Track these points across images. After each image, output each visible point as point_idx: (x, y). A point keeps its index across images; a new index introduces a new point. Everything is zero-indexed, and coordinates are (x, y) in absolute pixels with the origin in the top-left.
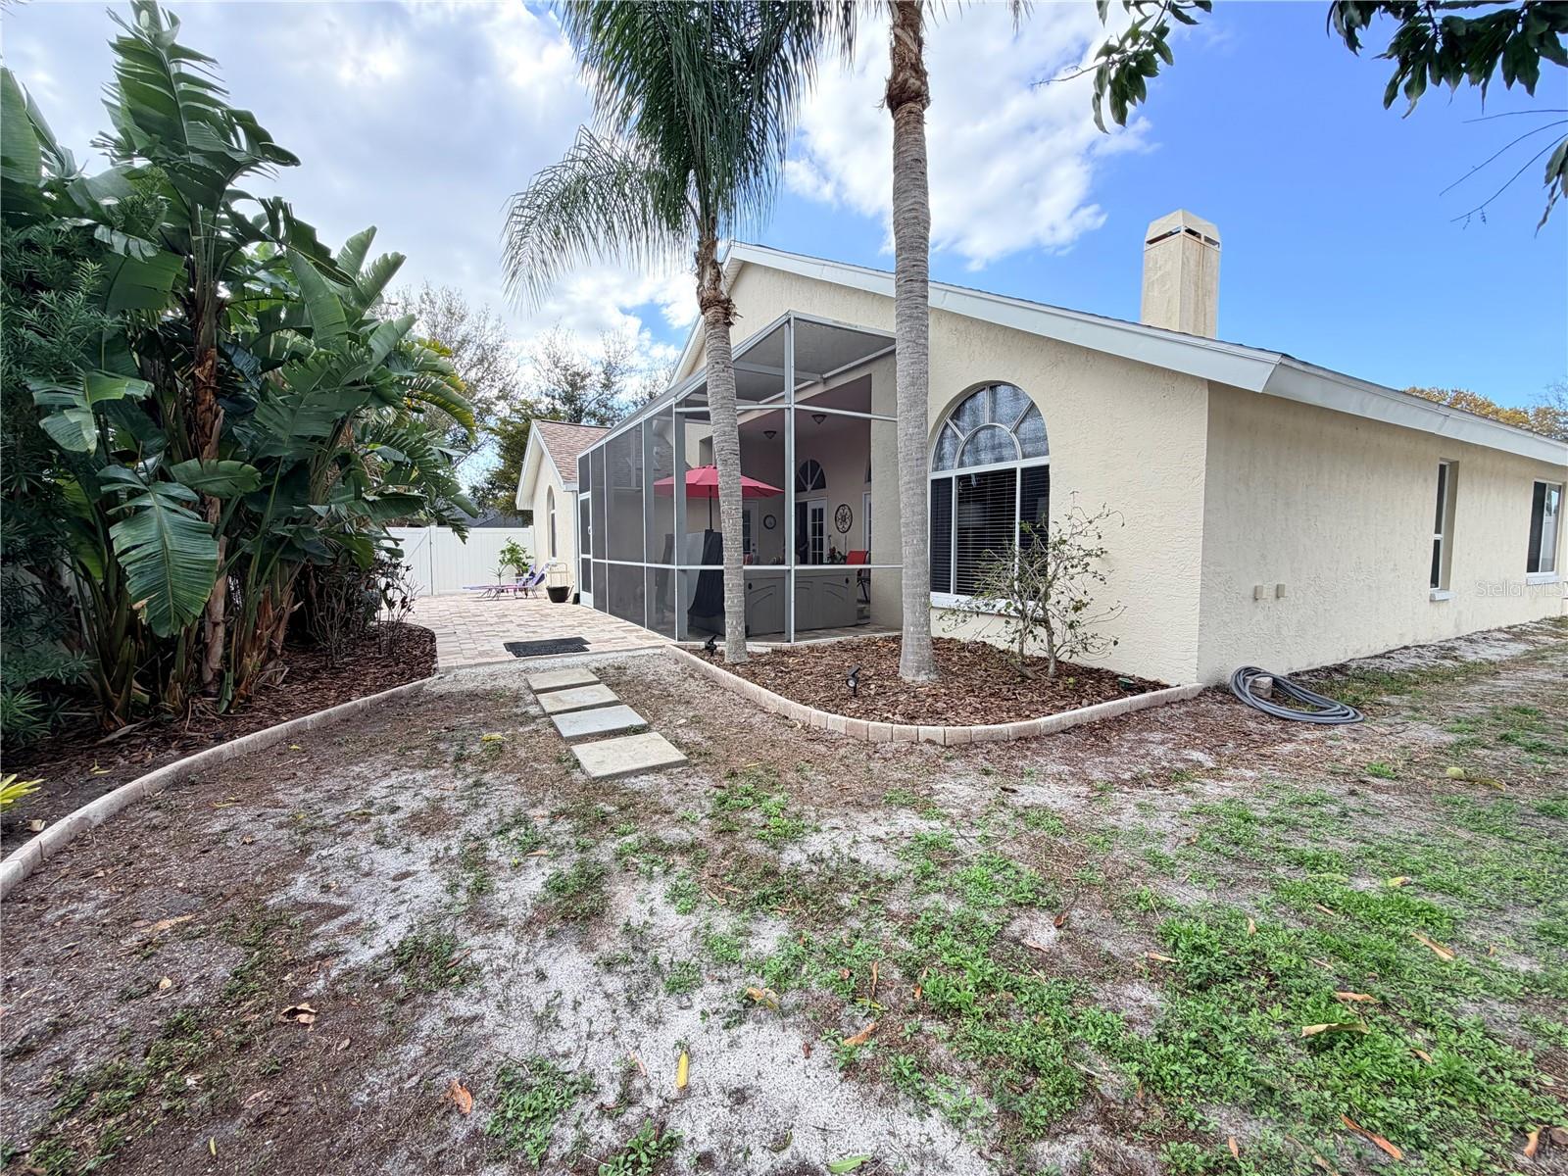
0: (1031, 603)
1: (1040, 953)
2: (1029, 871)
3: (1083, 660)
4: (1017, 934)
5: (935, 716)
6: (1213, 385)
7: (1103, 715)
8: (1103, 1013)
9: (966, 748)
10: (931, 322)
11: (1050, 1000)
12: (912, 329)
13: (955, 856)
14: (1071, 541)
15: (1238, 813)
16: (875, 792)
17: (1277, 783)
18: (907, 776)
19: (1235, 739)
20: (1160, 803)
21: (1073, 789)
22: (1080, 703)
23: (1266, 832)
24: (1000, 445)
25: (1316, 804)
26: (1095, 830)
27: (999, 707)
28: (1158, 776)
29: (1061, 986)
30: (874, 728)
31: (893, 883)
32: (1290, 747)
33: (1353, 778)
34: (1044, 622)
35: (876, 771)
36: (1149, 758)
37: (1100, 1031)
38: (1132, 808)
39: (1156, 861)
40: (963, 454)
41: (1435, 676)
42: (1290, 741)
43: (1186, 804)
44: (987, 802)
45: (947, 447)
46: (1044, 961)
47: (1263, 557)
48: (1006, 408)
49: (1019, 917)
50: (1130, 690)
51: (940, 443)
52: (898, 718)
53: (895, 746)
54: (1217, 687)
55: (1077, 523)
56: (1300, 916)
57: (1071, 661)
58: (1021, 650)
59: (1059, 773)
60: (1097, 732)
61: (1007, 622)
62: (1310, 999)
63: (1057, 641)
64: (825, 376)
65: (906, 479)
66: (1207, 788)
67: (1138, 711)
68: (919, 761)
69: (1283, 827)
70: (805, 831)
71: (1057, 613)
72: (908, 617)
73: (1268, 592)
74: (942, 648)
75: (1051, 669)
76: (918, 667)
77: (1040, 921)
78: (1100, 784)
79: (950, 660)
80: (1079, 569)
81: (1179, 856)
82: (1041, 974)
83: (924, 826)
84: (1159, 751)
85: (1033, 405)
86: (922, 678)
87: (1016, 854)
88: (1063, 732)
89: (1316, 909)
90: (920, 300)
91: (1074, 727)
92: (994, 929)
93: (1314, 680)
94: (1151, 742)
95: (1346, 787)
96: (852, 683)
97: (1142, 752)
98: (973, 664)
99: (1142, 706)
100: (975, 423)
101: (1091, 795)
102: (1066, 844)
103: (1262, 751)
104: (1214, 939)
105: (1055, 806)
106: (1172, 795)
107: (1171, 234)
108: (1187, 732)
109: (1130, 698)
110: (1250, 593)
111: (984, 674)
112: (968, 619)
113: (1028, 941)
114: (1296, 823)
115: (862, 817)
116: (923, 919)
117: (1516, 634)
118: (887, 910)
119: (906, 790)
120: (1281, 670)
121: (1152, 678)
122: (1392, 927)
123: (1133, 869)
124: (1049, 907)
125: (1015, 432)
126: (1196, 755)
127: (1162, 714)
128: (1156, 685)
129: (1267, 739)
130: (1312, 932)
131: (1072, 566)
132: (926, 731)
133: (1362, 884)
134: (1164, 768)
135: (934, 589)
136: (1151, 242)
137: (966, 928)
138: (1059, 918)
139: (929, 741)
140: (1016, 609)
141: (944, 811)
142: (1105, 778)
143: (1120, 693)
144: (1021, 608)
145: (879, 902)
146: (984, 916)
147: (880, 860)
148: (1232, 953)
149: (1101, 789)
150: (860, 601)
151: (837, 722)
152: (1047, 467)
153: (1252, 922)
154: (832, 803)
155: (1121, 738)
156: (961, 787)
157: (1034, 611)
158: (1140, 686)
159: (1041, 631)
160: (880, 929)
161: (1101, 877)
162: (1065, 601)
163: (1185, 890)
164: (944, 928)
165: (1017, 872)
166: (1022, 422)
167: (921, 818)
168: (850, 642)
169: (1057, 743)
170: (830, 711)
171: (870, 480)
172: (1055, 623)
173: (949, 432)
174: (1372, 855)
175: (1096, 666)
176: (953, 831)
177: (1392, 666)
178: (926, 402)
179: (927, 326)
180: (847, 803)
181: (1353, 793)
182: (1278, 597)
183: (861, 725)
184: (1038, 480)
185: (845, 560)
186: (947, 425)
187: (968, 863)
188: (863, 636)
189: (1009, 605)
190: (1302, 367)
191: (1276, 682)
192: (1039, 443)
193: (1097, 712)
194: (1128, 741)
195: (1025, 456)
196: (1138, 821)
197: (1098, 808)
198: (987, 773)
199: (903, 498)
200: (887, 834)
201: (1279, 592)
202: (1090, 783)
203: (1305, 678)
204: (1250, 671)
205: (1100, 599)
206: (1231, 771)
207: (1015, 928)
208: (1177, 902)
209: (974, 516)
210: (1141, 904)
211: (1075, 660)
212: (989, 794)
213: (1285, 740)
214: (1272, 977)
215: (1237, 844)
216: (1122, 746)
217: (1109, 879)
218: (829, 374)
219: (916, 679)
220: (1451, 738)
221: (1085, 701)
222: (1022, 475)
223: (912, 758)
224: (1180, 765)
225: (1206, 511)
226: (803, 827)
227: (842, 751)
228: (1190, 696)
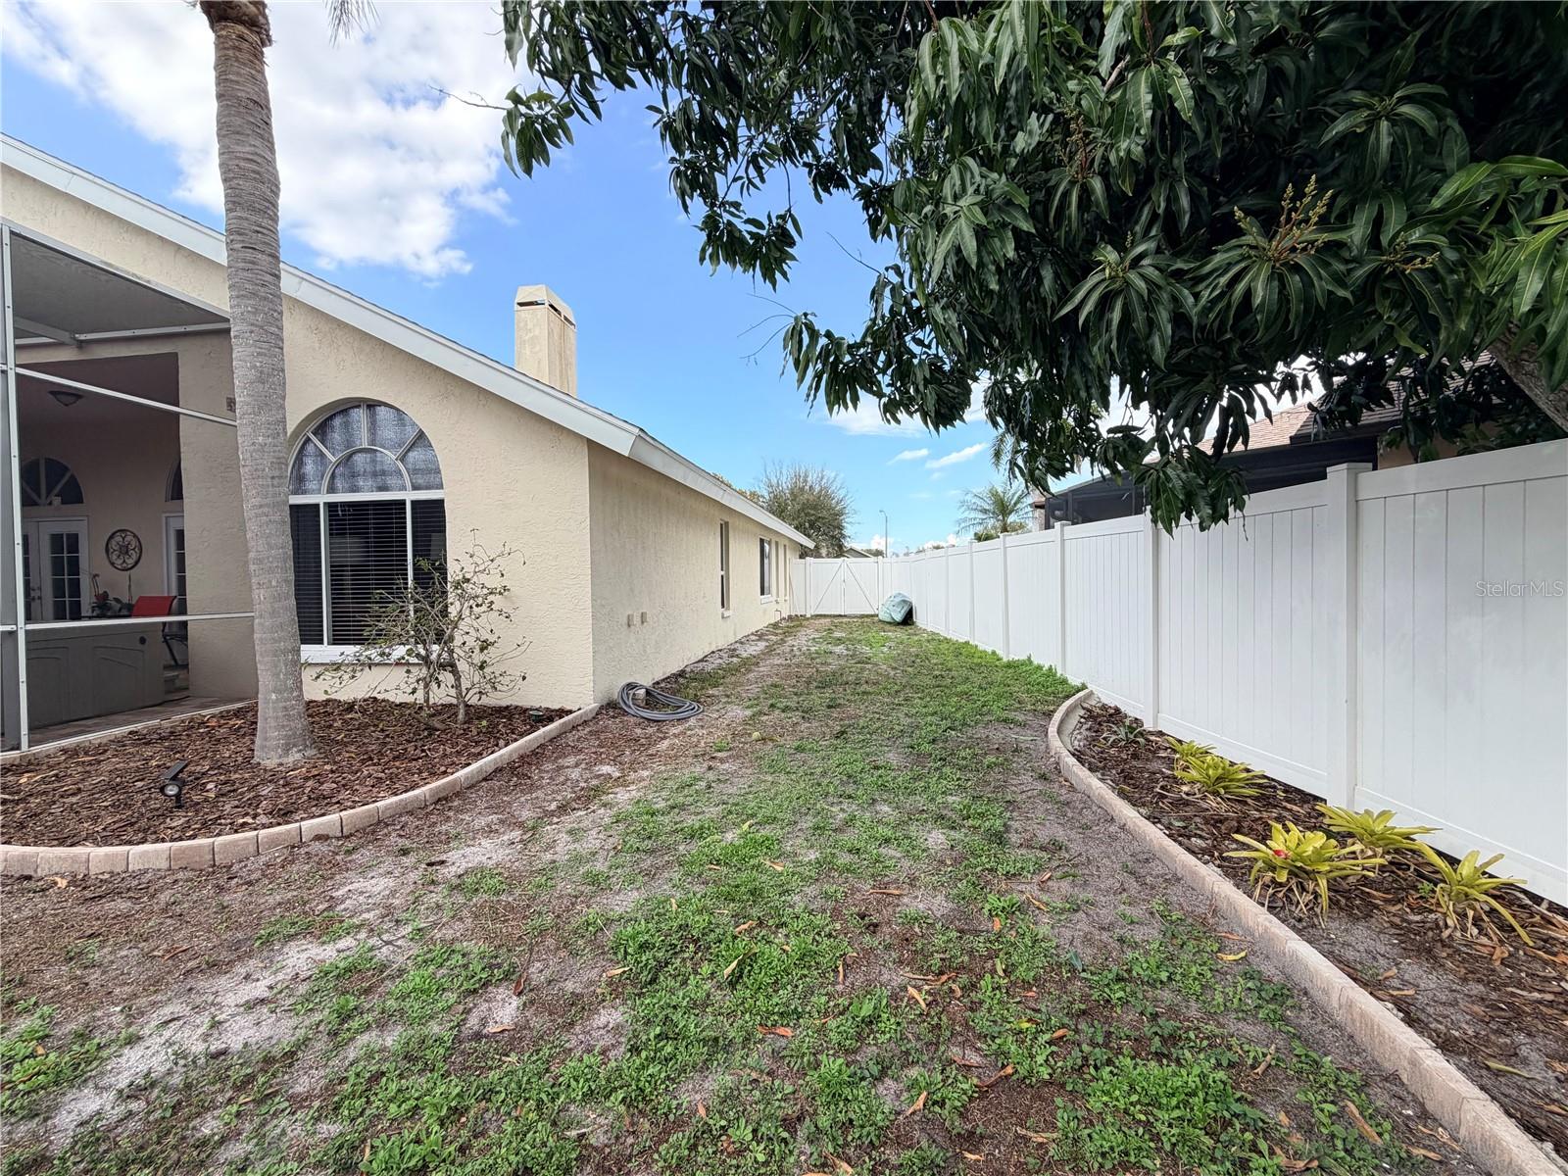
0: (435, 647)
1: (506, 1034)
2: (474, 947)
3: (492, 700)
4: (476, 1028)
5: (322, 802)
6: (591, 444)
7: (522, 752)
8: (581, 1060)
9: (371, 831)
10: (285, 308)
11: (529, 1082)
12: (256, 312)
13: (382, 972)
14: (475, 579)
15: (645, 810)
16: (240, 935)
17: (665, 775)
18: (290, 895)
19: (630, 747)
20: (585, 823)
21: (506, 838)
22: (497, 745)
23: (666, 819)
24: (383, 473)
25: (691, 785)
26: (535, 871)
27: (408, 770)
28: (579, 798)
29: (535, 1058)
30: (224, 845)
31: (293, 1053)
32: (666, 743)
33: (707, 757)
34: (451, 666)
35: (236, 906)
36: (569, 783)
37: (582, 1081)
38: (564, 837)
39: (594, 880)
40: (333, 476)
41: (733, 670)
42: (665, 738)
43: (605, 816)
44: (412, 887)
45: (310, 467)
46: (512, 1039)
47: (632, 590)
48: (388, 431)
49: (475, 1005)
50: (540, 721)
51: (300, 461)
52: (263, 819)
53: (263, 859)
54: (608, 704)
55: (480, 562)
56: (701, 880)
57: (480, 703)
58: (427, 700)
59: (488, 826)
60: (516, 771)
61: (408, 672)
62: (723, 946)
63: (465, 684)
64: (82, 337)
65: (256, 501)
66: (619, 796)
67: (551, 740)
68: (306, 867)
69: (676, 810)
70: (104, 1054)
71: (462, 654)
72: (265, 680)
73: (637, 620)
74: (321, 713)
75: (461, 716)
76: (287, 744)
77: (499, 997)
78: (530, 823)
79: (331, 726)
80: (484, 608)
81: (610, 868)
82: (513, 1058)
83: (328, 953)
84: (575, 774)
85: (421, 435)
86: (294, 757)
87: (458, 934)
88: (485, 779)
89: (710, 869)
90: (268, 278)
91: (495, 771)
92: (448, 1037)
93: (669, 686)
94: (568, 767)
95: (705, 765)
96: (172, 790)
97: (562, 779)
98: (363, 727)
99: (554, 735)
100: (349, 444)
101: (525, 837)
102: (510, 899)
103: (650, 752)
104: (652, 931)
105: (491, 862)
106: (594, 812)
107: (536, 303)
108: (594, 750)
109: (542, 730)
110: (625, 620)
111: (381, 736)
112: (358, 674)
113: (492, 1029)
114: (684, 805)
115: (223, 981)
116: (352, 1080)
117: (760, 636)
118: (291, 1098)
119: (293, 915)
120: (648, 682)
121: (557, 707)
122: (752, 862)
123: (576, 897)
124: (507, 977)
125: (402, 460)
126: (606, 769)
127: (571, 738)
128: (562, 713)
129: (651, 741)
130: (711, 889)
131: (477, 605)
132: (310, 826)
133: (729, 836)
134: (582, 789)
135: (304, 641)
136: (521, 304)
137: (412, 1057)
138: (518, 983)
139: (318, 838)
140: (418, 655)
141: (356, 921)
142: (534, 815)
143: (532, 726)
144: (423, 652)
145: (275, 1094)
146: (434, 1028)
147: (266, 1031)
148: (666, 936)
149: (533, 828)
150: (167, 667)
151: (147, 855)
152: (441, 502)
153: (673, 901)
154: (156, 984)
155: (541, 771)
156: (373, 881)
157: (440, 655)
158: (549, 716)
159: (447, 677)
160: (284, 1133)
161: (549, 919)
162: (471, 642)
163: (621, 896)
164: (383, 1074)
165: (464, 955)
166: (409, 450)
167: (324, 943)
168: (154, 730)
169: (481, 793)
170: (129, 843)
171: (180, 497)
172: (462, 666)
173: (310, 448)
174: (730, 812)
175: (504, 703)
176: (373, 941)
177: (709, 667)
178: (282, 407)
179: (281, 313)
180: (190, 971)
181: (710, 768)
182: (629, 626)
183: (200, 846)
184: (432, 516)
185: (130, 610)
186: (308, 440)
187: (401, 972)
188: (179, 717)
189: (409, 652)
190: (652, 441)
191: (648, 692)
192: (430, 474)
193: (515, 750)
194: (548, 772)
195: (415, 488)
196: (572, 847)
197: (534, 848)
198: (405, 852)
199: (252, 527)
200: (271, 988)
201: (643, 618)
202: (521, 825)
203: (663, 685)
204: (631, 686)
205: (506, 635)
206: (633, 775)
207: (473, 1021)
208: (619, 910)
209: (353, 550)
210: (590, 928)
211: (485, 701)
212: (413, 876)
213: (662, 739)
214: (696, 941)
215: (650, 838)
216: (543, 778)
217: (558, 916)
218: (90, 336)
219: (284, 760)
220: (748, 713)
221: (502, 742)
222: (413, 509)
223: (295, 868)
224: (595, 782)
225: (592, 552)
226: (99, 1047)
227: (164, 897)
228: (590, 716)
